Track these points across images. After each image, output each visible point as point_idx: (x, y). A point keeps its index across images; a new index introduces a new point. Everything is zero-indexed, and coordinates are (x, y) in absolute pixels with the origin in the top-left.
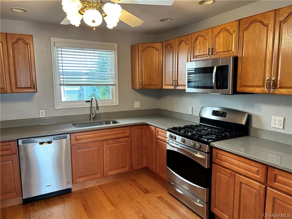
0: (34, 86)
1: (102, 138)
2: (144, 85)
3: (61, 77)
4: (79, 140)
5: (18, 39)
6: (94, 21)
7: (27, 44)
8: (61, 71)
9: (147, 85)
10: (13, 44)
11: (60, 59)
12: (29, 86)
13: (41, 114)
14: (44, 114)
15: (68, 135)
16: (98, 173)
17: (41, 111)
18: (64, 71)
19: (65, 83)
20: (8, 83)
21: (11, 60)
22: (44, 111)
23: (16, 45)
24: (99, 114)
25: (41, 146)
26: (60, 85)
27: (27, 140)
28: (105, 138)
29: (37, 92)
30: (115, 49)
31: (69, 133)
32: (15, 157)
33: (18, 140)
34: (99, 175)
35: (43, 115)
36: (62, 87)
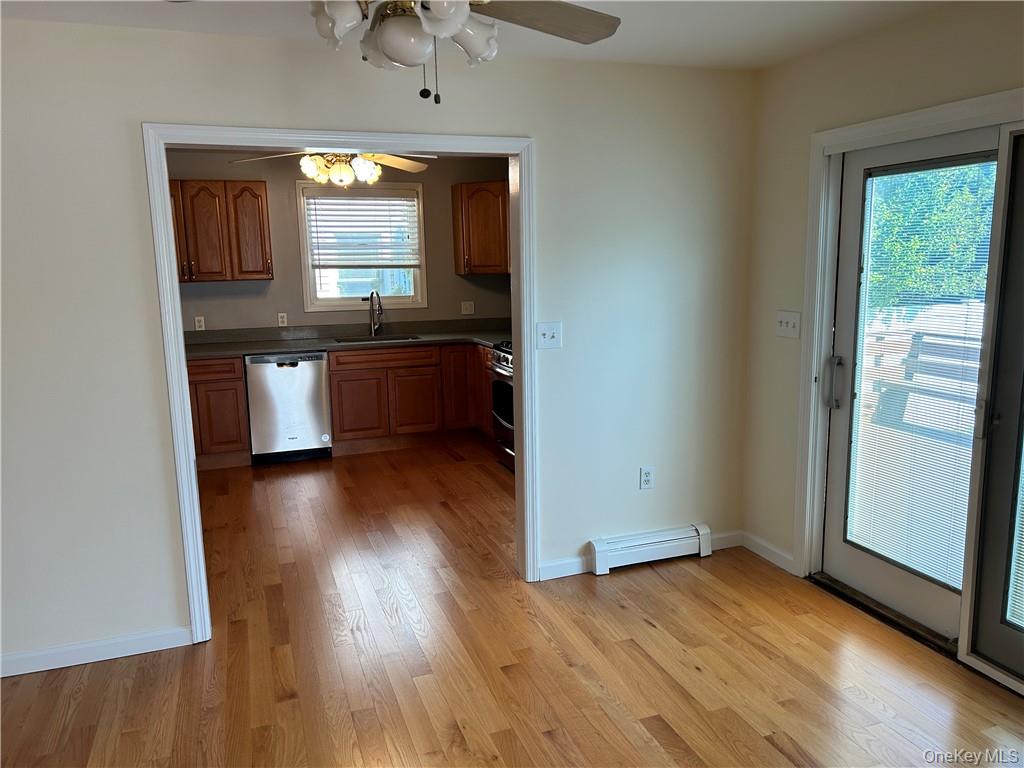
0: (268, 269)
1: (385, 364)
2: (474, 266)
3: (316, 251)
4: (343, 363)
5: (244, 190)
6: (341, 181)
7: (256, 197)
8: (314, 240)
9: (479, 266)
10: (236, 198)
11: (313, 218)
12: (260, 268)
13: (280, 320)
14: (285, 320)
15: (325, 354)
16: (378, 428)
17: (280, 315)
18: (320, 240)
19: (322, 263)
20: (228, 264)
21: (233, 224)
22: (285, 315)
23: (239, 200)
24: (388, 325)
25: (281, 369)
26: (315, 267)
27: (260, 358)
28: (391, 364)
29: (273, 279)
30: (418, 194)
31: (325, 351)
32: (241, 384)
33: (244, 356)
34: (380, 432)
35: (283, 322)
36: (317, 270)
